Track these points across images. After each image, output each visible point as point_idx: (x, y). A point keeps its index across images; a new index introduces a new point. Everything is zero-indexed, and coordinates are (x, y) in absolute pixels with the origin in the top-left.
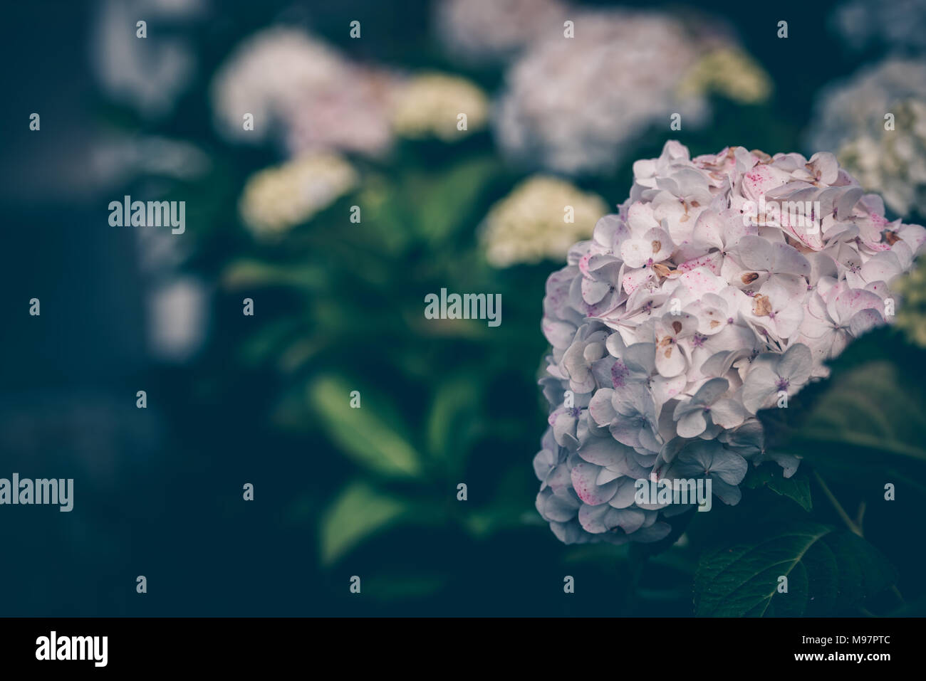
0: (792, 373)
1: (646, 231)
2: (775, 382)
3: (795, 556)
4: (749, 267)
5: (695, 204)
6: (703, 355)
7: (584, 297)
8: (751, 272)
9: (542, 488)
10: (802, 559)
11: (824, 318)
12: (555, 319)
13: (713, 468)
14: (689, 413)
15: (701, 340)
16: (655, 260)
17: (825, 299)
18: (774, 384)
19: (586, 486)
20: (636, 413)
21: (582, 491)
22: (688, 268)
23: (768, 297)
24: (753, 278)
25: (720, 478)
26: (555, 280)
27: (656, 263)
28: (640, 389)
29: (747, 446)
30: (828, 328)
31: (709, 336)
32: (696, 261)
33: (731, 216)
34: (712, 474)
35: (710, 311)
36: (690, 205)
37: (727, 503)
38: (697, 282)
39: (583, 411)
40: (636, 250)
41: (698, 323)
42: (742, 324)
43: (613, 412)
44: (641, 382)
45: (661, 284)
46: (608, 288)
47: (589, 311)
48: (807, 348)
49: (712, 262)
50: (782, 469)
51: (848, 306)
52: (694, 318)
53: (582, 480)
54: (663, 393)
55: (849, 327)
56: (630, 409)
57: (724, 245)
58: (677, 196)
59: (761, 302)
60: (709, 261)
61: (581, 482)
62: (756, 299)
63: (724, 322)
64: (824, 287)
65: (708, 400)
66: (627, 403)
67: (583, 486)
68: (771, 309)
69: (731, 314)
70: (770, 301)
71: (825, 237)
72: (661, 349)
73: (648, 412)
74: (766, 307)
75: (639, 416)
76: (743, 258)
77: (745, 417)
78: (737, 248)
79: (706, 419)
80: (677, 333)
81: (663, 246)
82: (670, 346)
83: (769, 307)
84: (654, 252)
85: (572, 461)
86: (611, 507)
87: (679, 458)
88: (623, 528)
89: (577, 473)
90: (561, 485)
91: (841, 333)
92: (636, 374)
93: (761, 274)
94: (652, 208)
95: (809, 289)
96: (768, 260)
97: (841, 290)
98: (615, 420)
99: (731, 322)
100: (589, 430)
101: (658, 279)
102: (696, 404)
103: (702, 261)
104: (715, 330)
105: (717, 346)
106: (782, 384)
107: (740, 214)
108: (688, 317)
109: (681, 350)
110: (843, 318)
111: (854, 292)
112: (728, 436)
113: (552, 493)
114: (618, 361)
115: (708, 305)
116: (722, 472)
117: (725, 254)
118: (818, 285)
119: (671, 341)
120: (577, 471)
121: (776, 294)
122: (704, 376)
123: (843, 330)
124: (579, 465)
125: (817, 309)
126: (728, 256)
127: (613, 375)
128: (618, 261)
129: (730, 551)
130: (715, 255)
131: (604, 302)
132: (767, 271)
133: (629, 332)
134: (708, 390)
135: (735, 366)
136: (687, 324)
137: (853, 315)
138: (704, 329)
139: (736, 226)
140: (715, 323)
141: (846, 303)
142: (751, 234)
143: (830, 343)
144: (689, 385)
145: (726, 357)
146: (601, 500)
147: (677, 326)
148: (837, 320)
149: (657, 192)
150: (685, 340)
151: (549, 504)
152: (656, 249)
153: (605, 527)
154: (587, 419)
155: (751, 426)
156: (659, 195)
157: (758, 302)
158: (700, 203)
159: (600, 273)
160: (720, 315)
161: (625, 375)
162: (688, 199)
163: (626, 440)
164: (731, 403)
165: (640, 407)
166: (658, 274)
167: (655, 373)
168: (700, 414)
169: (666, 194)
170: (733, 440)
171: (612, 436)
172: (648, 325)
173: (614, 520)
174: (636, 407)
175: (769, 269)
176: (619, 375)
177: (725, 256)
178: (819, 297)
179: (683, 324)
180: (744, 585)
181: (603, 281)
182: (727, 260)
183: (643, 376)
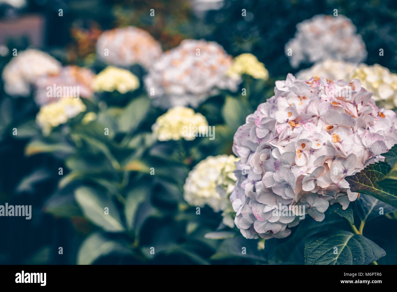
0: (349, 166)
1: (285, 108)
2: (343, 169)
3: (344, 243)
4: (329, 124)
5: (304, 98)
6: (313, 158)
7: (257, 135)
8: (330, 125)
9: (237, 214)
10: (347, 244)
11: (360, 144)
12: (241, 145)
13: (314, 205)
14: (308, 181)
15: (312, 151)
16: (289, 120)
17: (361, 136)
18: (342, 170)
19: (258, 213)
20: (284, 181)
21: (257, 215)
22: (303, 124)
23: (338, 135)
24: (331, 127)
25: (317, 210)
26: (241, 129)
27: (290, 121)
28: (287, 171)
29: (329, 196)
30: (362, 149)
31: (316, 150)
32: (307, 121)
33: (321, 102)
34: (313, 208)
35: (316, 139)
36: (302, 98)
37: (317, 221)
38: (309, 128)
39: (257, 182)
40: (281, 115)
41: (312, 144)
42: (329, 146)
43: (274, 181)
44: (287, 168)
45: (293, 129)
46: (268, 131)
47: (259, 141)
48: (355, 156)
49: (314, 121)
50: (342, 206)
51: (370, 140)
52: (311, 142)
53: (256, 211)
54: (297, 173)
55: (371, 148)
56: (281, 180)
57: (319, 115)
58: (297, 95)
59: (335, 137)
60: (312, 120)
61: (256, 212)
62: (334, 136)
63: (322, 144)
64: (360, 132)
65: (316, 176)
66: (280, 177)
67: (257, 213)
68: (340, 140)
69: (325, 141)
70: (339, 137)
71: (359, 112)
72: (297, 155)
73: (290, 181)
74: (338, 139)
75: (286, 183)
76: (327, 120)
77: (330, 183)
78: (324, 115)
79: (314, 184)
80: (303, 148)
81: (293, 114)
82: (300, 153)
83: (339, 139)
84: (289, 116)
85: (251, 203)
86: (268, 222)
87: (301, 201)
88: (273, 231)
89: (255, 208)
90: (246, 213)
91: (367, 151)
92: (285, 165)
93: (334, 126)
94: (286, 99)
95: (354, 133)
96: (337, 120)
97: (367, 134)
98: (274, 184)
99: (324, 144)
100: (262, 189)
101: (291, 128)
102: (311, 177)
103: (309, 120)
104: (319, 147)
105: (319, 154)
106: (346, 170)
107: (325, 102)
108: (308, 141)
109: (305, 155)
110: (368, 145)
111: (372, 134)
112: (322, 191)
113: (242, 216)
114: (277, 160)
115: (315, 137)
116: (317, 207)
117: (319, 117)
118: (358, 131)
119: (301, 151)
120: (255, 207)
121: (342, 134)
122: (314, 166)
123: (368, 150)
124: (255, 204)
125: (358, 141)
126: (321, 119)
127: (275, 165)
128: (274, 120)
129: (317, 241)
130: (315, 118)
131: (266, 137)
132: (337, 125)
133: (282, 148)
134: (317, 171)
135: (326, 162)
136: (307, 144)
137: (372, 143)
138: (314, 146)
139: (324, 106)
140: (318, 144)
141: (369, 139)
142: (331, 110)
143: (363, 154)
144: (308, 169)
145: (323, 158)
146: (264, 219)
147: (303, 145)
148: (365, 145)
149: (289, 92)
150: (306, 151)
151: (241, 221)
152: (290, 116)
153: (265, 231)
154: (261, 184)
155: (332, 187)
156: (290, 94)
157: (334, 137)
158: (307, 98)
159: (265, 125)
160: (320, 141)
161: (280, 166)
162: (302, 96)
163: (279, 193)
164: (325, 177)
165: (286, 179)
166: (291, 126)
167: (294, 164)
168: (312, 181)
169: (292, 93)
170: (324, 193)
171: (272, 191)
172: (290, 145)
173: (269, 227)
174: (285, 179)
175: (338, 124)
176: (277, 166)
177: (319, 119)
178: (358, 136)
179: (306, 144)
180: (324, 254)
181: (266, 128)
182: (320, 121)
183: (288, 166)
